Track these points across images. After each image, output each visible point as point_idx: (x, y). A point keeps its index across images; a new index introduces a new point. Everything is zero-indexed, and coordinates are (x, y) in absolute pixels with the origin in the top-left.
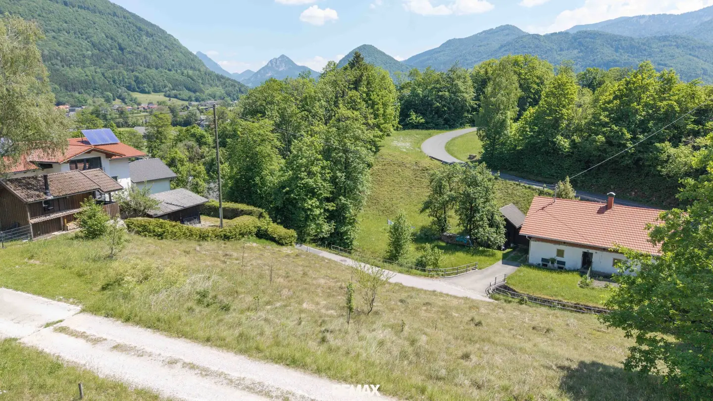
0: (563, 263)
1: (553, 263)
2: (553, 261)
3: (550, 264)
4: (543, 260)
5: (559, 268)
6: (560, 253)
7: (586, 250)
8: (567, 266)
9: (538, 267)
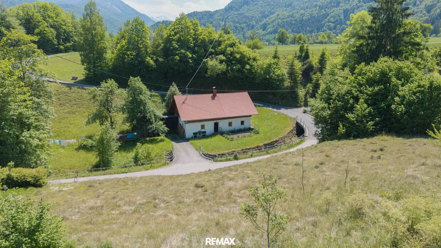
0: (205, 132)
1: (200, 134)
2: (200, 132)
3: (198, 135)
4: (194, 134)
5: (203, 136)
6: (203, 127)
7: (215, 121)
8: (207, 133)
9: (192, 138)
